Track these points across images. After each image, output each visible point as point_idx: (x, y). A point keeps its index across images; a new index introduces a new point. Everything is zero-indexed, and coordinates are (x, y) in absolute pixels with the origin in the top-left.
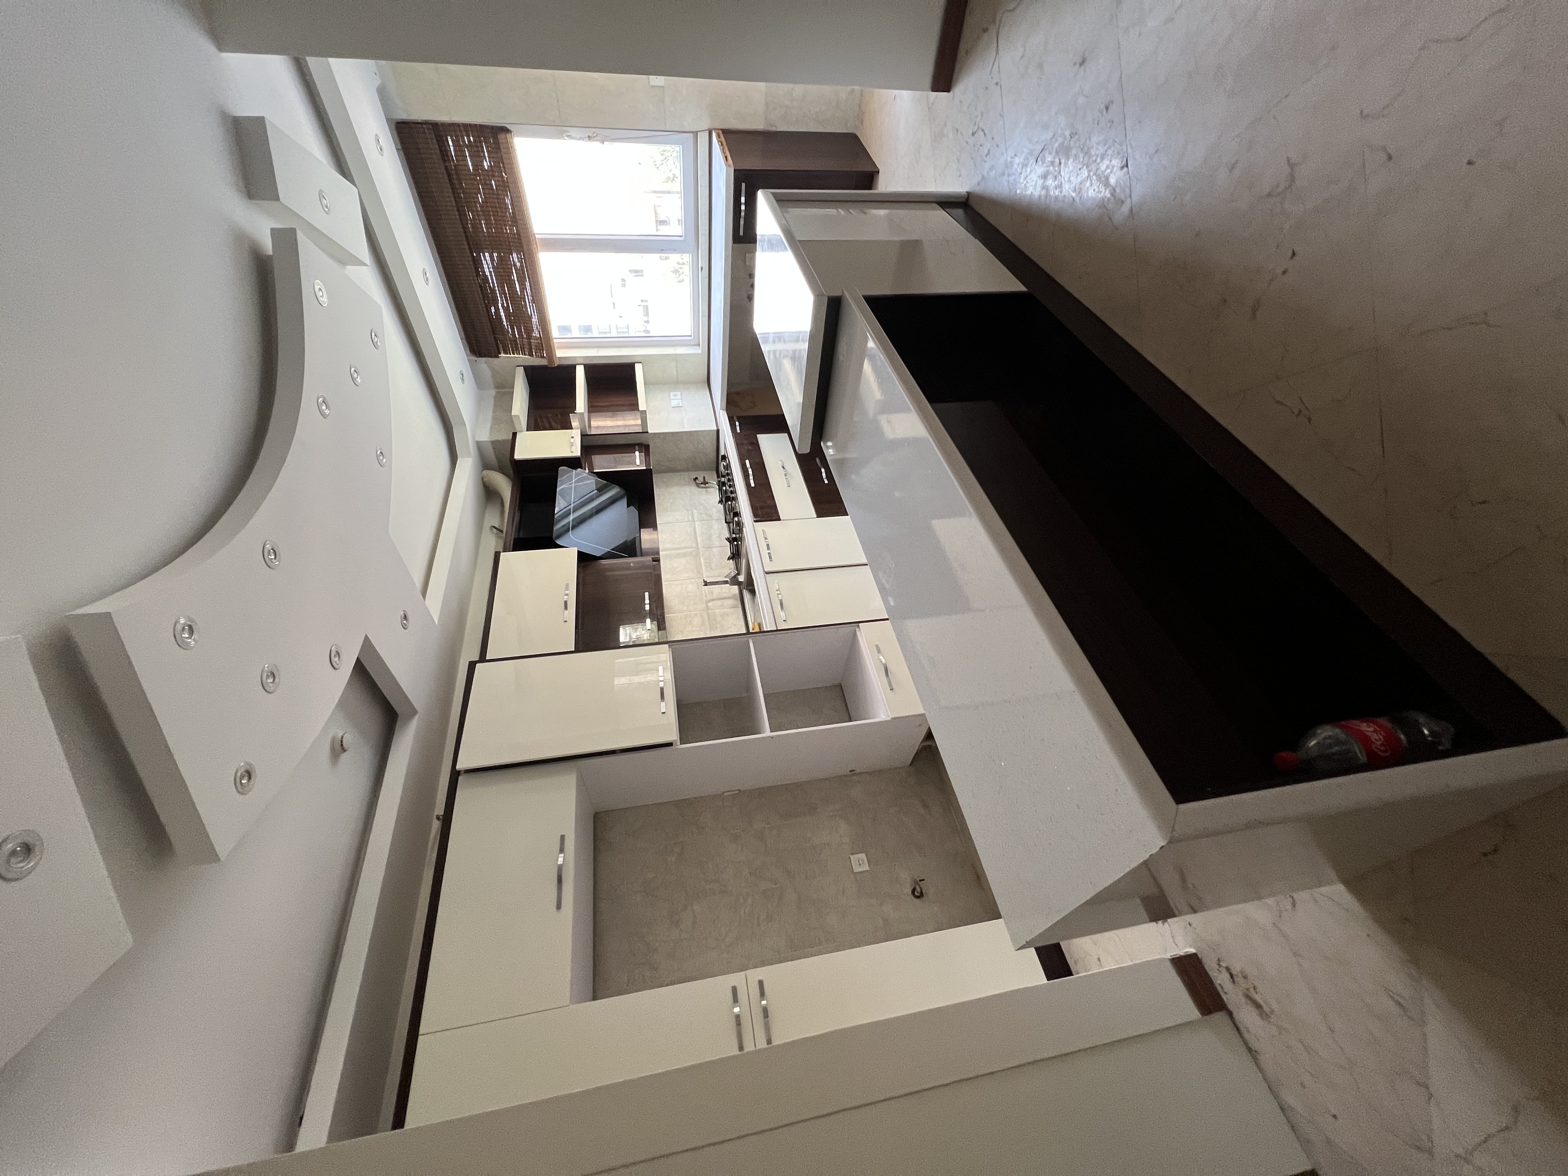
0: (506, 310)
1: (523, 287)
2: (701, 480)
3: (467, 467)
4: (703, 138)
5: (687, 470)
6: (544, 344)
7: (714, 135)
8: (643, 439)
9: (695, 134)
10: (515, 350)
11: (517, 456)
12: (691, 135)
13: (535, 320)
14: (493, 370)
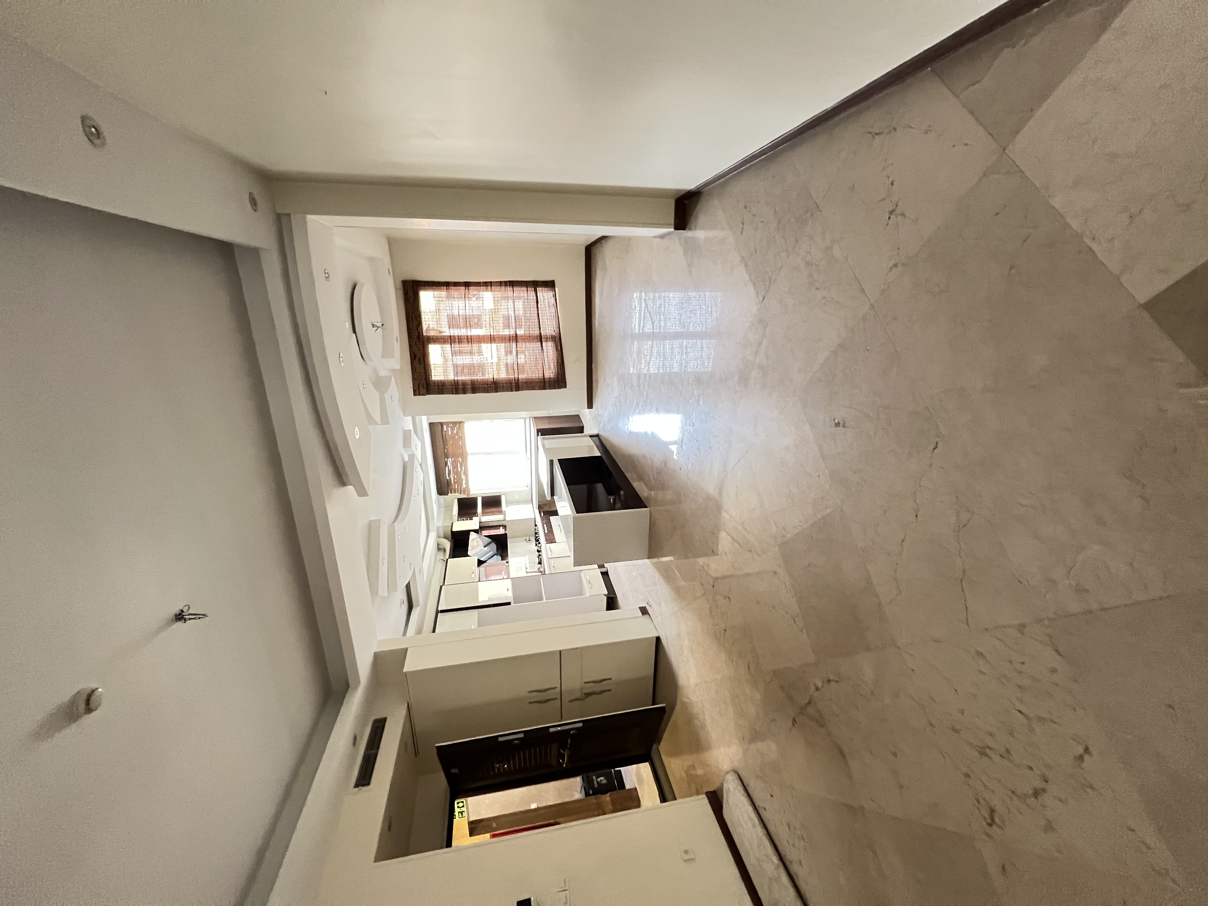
0: (454, 477)
1: (461, 469)
2: (528, 539)
3: (433, 536)
4: (527, 420)
5: (522, 536)
6: (467, 490)
7: (531, 419)
8: (504, 523)
9: (525, 419)
10: (455, 492)
11: (454, 530)
12: (523, 419)
13: (464, 482)
14: (445, 500)
